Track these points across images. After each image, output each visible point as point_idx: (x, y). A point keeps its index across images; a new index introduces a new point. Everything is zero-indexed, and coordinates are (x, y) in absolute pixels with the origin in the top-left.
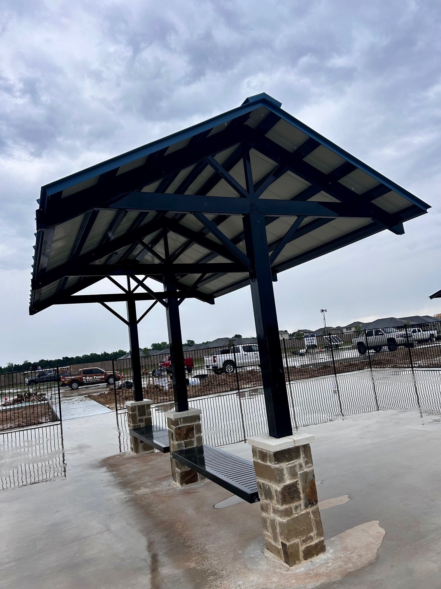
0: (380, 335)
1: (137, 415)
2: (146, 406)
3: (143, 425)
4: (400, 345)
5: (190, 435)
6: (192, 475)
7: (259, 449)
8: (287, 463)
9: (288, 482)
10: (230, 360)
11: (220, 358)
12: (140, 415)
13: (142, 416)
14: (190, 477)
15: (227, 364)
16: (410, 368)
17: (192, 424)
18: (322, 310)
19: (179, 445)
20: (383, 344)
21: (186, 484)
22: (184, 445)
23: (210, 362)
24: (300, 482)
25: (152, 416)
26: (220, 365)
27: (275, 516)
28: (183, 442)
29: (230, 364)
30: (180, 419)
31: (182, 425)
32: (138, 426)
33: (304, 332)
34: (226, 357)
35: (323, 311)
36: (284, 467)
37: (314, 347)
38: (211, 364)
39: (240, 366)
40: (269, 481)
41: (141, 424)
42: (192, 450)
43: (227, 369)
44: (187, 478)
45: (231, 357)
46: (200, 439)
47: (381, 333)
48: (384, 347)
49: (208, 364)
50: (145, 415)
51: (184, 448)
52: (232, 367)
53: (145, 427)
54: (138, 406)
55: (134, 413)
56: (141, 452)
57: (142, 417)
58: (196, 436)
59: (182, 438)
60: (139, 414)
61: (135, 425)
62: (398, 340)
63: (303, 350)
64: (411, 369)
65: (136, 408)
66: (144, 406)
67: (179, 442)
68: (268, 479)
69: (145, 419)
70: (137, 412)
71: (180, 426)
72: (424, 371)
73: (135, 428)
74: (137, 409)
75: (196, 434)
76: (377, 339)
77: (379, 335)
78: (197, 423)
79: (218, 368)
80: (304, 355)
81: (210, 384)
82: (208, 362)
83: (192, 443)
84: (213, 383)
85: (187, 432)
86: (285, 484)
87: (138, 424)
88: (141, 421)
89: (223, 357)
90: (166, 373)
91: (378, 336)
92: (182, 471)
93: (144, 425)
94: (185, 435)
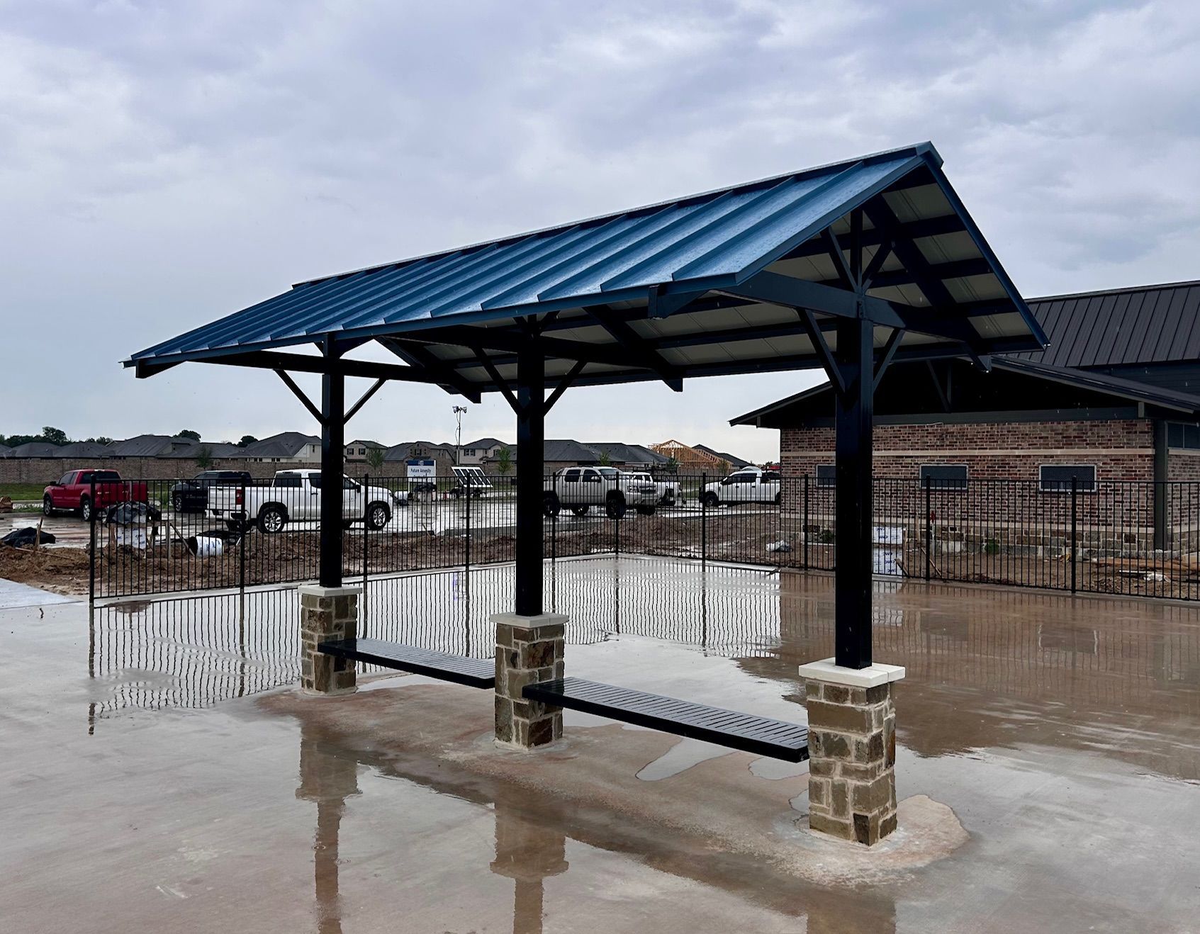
0: (594, 481)
1: (334, 614)
2: (349, 597)
3: (341, 636)
4: (631, 507)
5: (548, 659)
6: (545, 730)
7: (827, 684)
8: (876, 705)
9: (875, 732)
10: (275, 503)
11: (254, 494)
12: (338, 616)
13: (342, 618)
14: (542, 733)
15: (269, 512)
16: (699, 559)
17: (552, 640)
18: (457, 407)
19: (532, 675)
20: (592, 502)
21: (536, 744)
22: (538, 676)
23: (226, 502)
24: (883, 733)
25: (357, 620)
26: (252, 510)
27: (846, 779)
28: (536, 670)
29: (274, 511)
30: (536, 629)
31: (539, 640)
32: (332, 637)
33: (367, 448)
34: (267, 495)
35: (458, 409)
36: (872, 710)
37: (429, 488)
38: (226, 507)
39: (295, 518)
40: (845, 730)
41: (338, 633)
42: (549, 685)
43: (267, 522)
44: (538, 735)
45: (279, 495)
46: (561, 667)
47: (596, 478)
48: (592, 507)
49: (219, 507)
50: (346, 616)
51: (538, 682)
52: (279, 518)
53: (345, 640)
54: (336, 597)
55: (327, 611)
56: (333, 689)
57: (341, 621)
58: (556, 661)
59: (536, 663)
60: (336, 614)
61: (327, 635)
62: (630, 496)
63: (400, 493)
64: (701, 562)
65: (331, 600)
66: (345, 598)
67: (531, 670)
68: (842, 726)
69: (346, 623)
70: (333, 610)
71: (535, 642)
72: (727, 568)
73: (328, 641)
74: (334, 602)
75: (556, 657)
76: (585, 489)
77: (591, 481)
78: (559, 638)
79: (247, 519)
80: (408, 505)
81: (259, 554)
82: (220, 501)
83: (547, 674)
84: (265, 553)
85: (544, 653)
86: (873, 734)
87: (333, 634)
88: (338, 627)
89: (260, 494)
90: (143, 519)
91: (589, 483)
92: (532, 722)
93: (343, 636)
94: (541, 658)
